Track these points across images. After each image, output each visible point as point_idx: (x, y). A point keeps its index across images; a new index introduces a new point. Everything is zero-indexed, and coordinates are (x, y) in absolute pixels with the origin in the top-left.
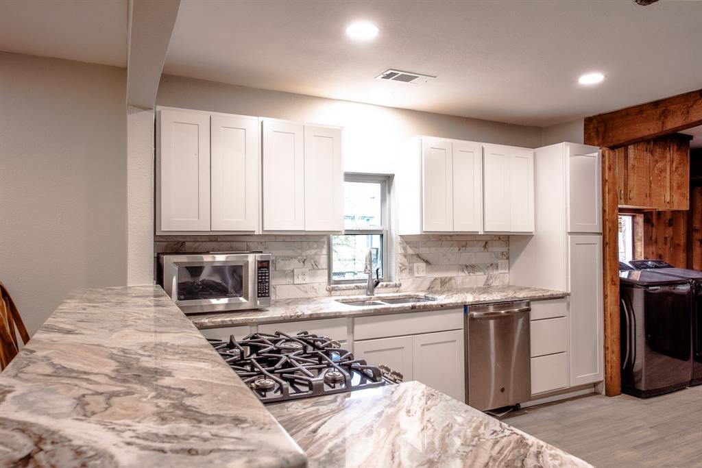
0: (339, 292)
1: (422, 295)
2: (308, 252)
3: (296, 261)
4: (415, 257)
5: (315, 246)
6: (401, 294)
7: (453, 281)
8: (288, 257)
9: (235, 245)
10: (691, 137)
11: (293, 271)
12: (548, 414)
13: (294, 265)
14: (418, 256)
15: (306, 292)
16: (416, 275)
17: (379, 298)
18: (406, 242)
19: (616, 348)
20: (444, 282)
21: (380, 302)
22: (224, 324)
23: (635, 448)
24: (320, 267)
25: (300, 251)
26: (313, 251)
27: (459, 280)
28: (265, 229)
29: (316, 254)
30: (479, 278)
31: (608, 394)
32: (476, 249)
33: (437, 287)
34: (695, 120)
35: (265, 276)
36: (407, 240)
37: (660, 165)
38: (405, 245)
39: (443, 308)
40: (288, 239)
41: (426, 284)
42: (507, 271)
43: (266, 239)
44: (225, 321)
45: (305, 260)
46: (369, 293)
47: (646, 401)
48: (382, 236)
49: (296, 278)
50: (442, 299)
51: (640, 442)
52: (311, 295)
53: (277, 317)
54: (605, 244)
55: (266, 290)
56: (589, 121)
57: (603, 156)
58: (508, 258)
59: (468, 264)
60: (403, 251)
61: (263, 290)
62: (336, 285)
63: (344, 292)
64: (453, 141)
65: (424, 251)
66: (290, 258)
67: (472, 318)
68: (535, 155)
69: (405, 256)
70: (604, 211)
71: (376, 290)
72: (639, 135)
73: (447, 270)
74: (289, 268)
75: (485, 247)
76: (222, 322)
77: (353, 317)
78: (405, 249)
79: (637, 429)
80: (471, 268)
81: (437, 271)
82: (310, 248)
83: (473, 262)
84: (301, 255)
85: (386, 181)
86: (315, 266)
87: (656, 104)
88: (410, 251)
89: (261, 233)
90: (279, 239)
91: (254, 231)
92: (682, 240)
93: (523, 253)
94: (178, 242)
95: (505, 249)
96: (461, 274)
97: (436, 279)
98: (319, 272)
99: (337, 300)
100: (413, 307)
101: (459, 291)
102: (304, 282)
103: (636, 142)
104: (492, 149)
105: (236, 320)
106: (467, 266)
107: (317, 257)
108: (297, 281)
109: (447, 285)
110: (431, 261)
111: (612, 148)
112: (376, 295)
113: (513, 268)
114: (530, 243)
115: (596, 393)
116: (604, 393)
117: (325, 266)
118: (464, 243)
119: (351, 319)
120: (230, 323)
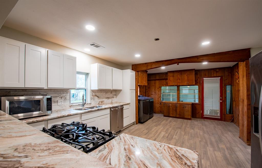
0: (73, 107)
1: (98, 106)
2: (63, 95)
3: (59, 98)
4: (95, 96)
5: (65, 93)
6: (91, 106)
7: (104, 102)
8: (56, 96)
9: (34, 93)
10: (147, 71)
11: (57, 101)
12: (127, 131)
13: (58, 99)
14: (96, 95)
15: (62, 107)
16: (95, 100)
17: (86, 107)
18: (93, 92)
19: (138, 114)
20: (102, 102)
21: (86, 108)
22: (33, 122)
23: (145, 135)
24: (67, 99)
25: (60, 94)
26: (65, 95)
27: (105, 101)
28: (48, 87)
29: (66, 95)
30: (110, 100)
31: (136, 124)
32: (109, 93)
33: (100, 103)
34: (153, 67)
35: (50, 103)
36: (93, 91)
37: (143, 76)
38: (92, 92)
39: (105, 109)
40: (56, 91)
41: (98, 103)
42: (116, 98)
43: (47, 91)
44: (34, 121)
45: (62, 97)
46: (83, 106)
47: (143, 124)
48: (85, 90)
49: (58, 103)
50: (104, 107)
51: (145, 133)
52: (64, 108)
53: (55, 117)
54: (136, 92)
55: (50, 108)
56: (133, 65)
57: (136, 73)
58: (116, 95)
59: (108, 97)
60: (92, 94)
61: (49, 108)
62: (72, 105)
63: (75, 106)
64: (106, 66)
65: (97, 94)
66: (56, 97)
67: (112, 111)
68: (122, 71)
69: (92, 95)
70: (136, 85)
71: (85, 105)
72: (141, 70)
73: (103, 99)
74: (56, 100)
75: (111, 93)
76: (33, 121)
77: (81, 114)
78: (92, 93)
79: (144, 130)
80: (108, 98)
81: (101, 99)
82: (64, 93)
83: (109, 97)
84: (60, 96)
85: (87, 74)
86: (65, 99)
87: (146, 63)
88: (94, 94)
89: (47, 88)
90: (52, 90)
91: (44, 88)
92: (145, 91)
93: (120, 94)
94: (7, 92)
95: (115, 93)
96: (106, 100)
97: (100, 101)
98: (67, 101)
99: (73, 109)
100: (98, 109)
101: (106, 104)
102: (62, 104)
103: (140, 71)
104: (114, 69)
105: (39, 120)
106: (107, 98)
107: (66, 96)
108: (59, 104)
109: (103, 103)
110: (99, 97)
111: (137, 72)
112: (85, 107)
113: (117, 98)
114: (121, 92)
115: (134, 124)
116: (135, 124)
117: (69, 99)
118: (107, 92)
119: (80, 115)
120: (36, 121)
